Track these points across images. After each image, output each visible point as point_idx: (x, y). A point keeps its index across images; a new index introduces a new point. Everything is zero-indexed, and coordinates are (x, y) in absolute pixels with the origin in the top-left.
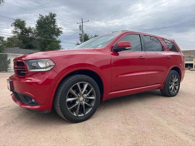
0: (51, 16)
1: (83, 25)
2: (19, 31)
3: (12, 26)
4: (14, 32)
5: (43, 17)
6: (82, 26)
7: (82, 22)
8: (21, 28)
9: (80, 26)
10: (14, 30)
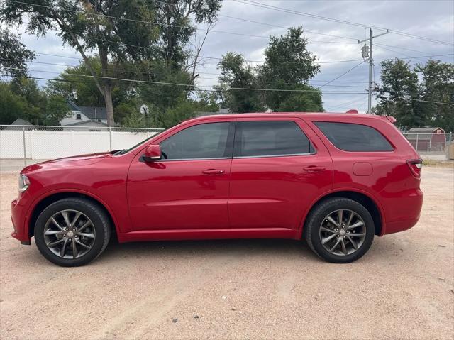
0: (292, 36)
1: (371, 45)
2: (231, 76)
3: (218, 68)
4: (222, 79)
5: (277, 40)
6: (371, 48)
7: (372, 38)
8: (234, 71)
9: (365, 49)
10: (223, 76)
